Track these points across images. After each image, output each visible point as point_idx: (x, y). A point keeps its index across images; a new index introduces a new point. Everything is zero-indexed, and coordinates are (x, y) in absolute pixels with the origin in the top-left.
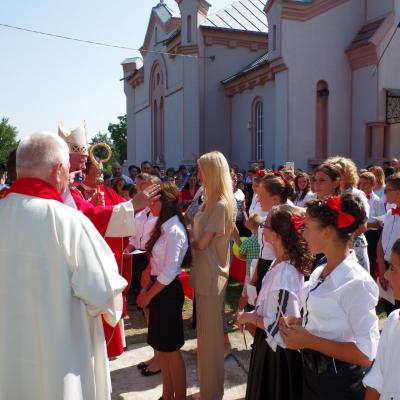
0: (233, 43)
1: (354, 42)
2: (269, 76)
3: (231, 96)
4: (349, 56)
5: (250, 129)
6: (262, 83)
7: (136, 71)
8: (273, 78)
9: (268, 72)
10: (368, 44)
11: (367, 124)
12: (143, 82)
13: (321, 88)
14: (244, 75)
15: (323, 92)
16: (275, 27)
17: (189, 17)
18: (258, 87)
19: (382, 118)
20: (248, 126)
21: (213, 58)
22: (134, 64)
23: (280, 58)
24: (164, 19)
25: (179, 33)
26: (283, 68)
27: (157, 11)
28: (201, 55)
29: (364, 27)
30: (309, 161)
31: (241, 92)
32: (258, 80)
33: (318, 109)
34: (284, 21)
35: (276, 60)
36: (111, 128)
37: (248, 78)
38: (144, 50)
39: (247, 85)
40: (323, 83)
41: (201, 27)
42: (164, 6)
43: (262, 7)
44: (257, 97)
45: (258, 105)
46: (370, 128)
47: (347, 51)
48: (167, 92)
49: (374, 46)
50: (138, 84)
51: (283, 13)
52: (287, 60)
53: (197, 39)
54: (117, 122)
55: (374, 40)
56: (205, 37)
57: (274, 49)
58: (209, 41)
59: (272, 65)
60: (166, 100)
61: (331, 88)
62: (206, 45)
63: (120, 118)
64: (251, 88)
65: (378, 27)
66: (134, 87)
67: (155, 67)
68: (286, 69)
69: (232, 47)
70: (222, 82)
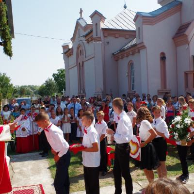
0: (117, 36)
1: (176, 34)
2: (137, 51)
3: (117, 60)
4: (174, 41)
5: (128, 76)
6: (133, 54)
7: (70, 49)
8: (139, 52)
9: (137, 49)
10: (183, 35)
11: (185, 72)
12: (72, 54)
13: (162, 56)
14: (124, 50)
15: (163, 58)
16: (139, 28)
17: (96, 24)
18: (131, 56)
20: (127, 74)
21: (108, 43)
22: (68, 46)
23: (142, 43)
24: (83, 25)
25: (91, 31)
26: (144, 47)
27: (79, 21)
28: (103, 41)
29: (181, 27)
30: (158, 91)
31: (122, 58)
32: (131, 53)
34: (144, 25)
35: (140, 44)
36: (54, 75)
37: (126, 52)
38: (73, 39)
39: (125, 55)
40: (163, 54)
41: (102, 28)
42: (83, 19)
44: (131, 61)
45: (131, 65)
46: (186, 74)
47: (174, 38)
48: (85, 59)
49: (187, 36)
50: (70, 55)
51: (143, 22)
52: (146, 43)
53: (101, 34)
54: (57, 72)
55: (186, 33)
56: (104, 33)
57: (139, 39)
58: (106, 35)
59: (138, 46)
60: (85, 63)
61: (167, 56)
62: (105, 37)
63: (58, 70)
64: (127, 56)
65: (188, 27)
66: (68, 57)
67: (79, 47)
68: (146, 48)
69: (117, 37)
70: (113, 54)
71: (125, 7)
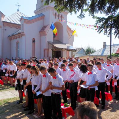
1: (41, 30)
3: (11, 40)
5: (16, 49)
6: (19, 37)
8: (22, 37)
9: (20, 35)
10: (44, 31)
13: (33, 40)
14: (14, 35)
15: (34, 41)
19: (47, 48)
20: (15, 48)
21: (6, 30)
26: (24, 35)
28: (2, 28)
29: (43, 27)
30: (31, 57)
31: (13, 39)
32: (18, 37)
33: (33, 45)
34: (25, 24)
37: (15, 36)
39: (15, 38)
40: (34, 39)
41: (3, 21)
43: (19, 19)
44: (18, 41)
45: (18, 43)
46: (45, 50)
47: (40, 32)
49: (45, 32)
52: (25, 33)
53: (1, 24)
55: (45, 30)
56: (3, 24)
57: (22, 30)
59: (21, 34)
61: (36, 40)
62: (4, 26)
64: (16, 38)
65: (46, 27)
68: (25, 35)
69: (11, 27)
70: (8, 36)
71: (18, 10)
